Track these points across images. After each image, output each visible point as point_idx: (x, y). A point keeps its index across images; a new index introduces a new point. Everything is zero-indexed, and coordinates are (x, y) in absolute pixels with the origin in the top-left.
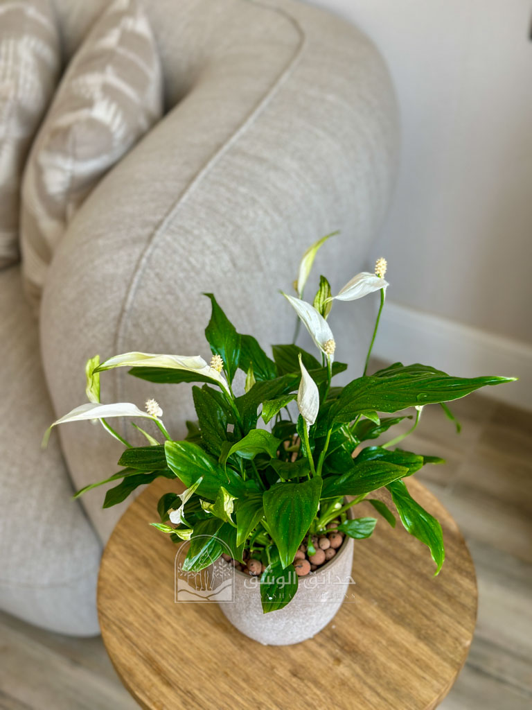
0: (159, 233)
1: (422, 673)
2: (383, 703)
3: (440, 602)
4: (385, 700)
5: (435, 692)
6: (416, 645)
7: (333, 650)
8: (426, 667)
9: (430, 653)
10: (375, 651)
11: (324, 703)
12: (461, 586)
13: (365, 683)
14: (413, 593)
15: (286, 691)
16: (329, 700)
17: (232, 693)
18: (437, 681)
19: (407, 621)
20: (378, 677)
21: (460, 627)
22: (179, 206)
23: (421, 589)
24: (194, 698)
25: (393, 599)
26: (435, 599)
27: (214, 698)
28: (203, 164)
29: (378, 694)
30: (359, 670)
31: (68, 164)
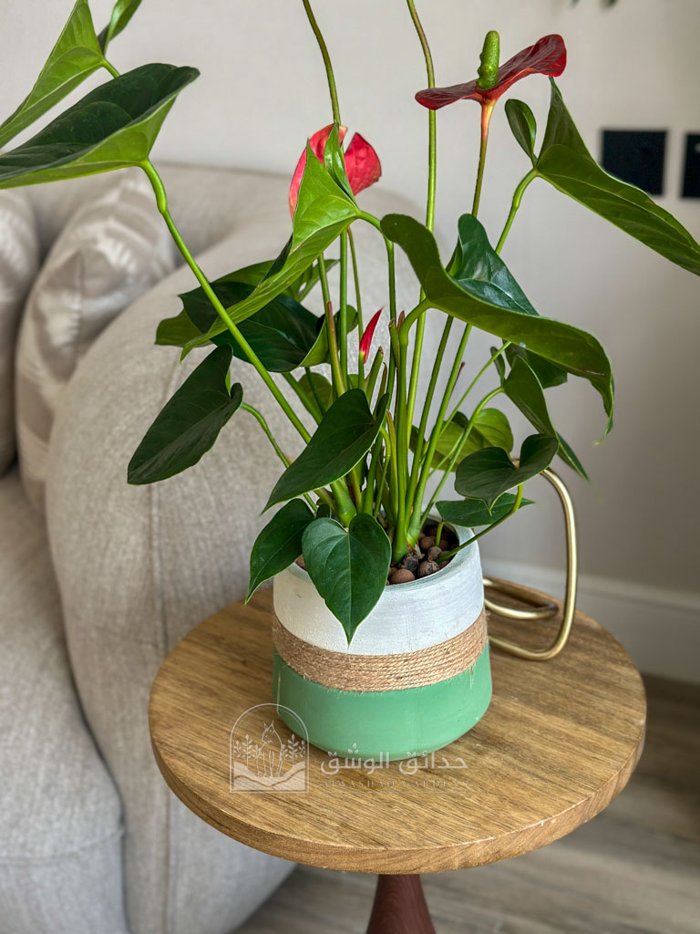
2: (549, 785)
4: (553, 783)
5: (612, 768)
6: (577, 730)
7: (473, 745)
9: (598, 736)
10: (527, 740)
11: (474, 793)
12: (618, 673)
13: (520, 769)
16: (479, 790)
17: (351, 797)
19: (560, 710)
20: (537, 763)
21: (627, 709)
23: (569, 681)
24: (300, 806)
25: (537, 693)
26: (589, 688)
27: (328, 803)
29: (542, 779)
30: (511, 759)
31: (76, 304)
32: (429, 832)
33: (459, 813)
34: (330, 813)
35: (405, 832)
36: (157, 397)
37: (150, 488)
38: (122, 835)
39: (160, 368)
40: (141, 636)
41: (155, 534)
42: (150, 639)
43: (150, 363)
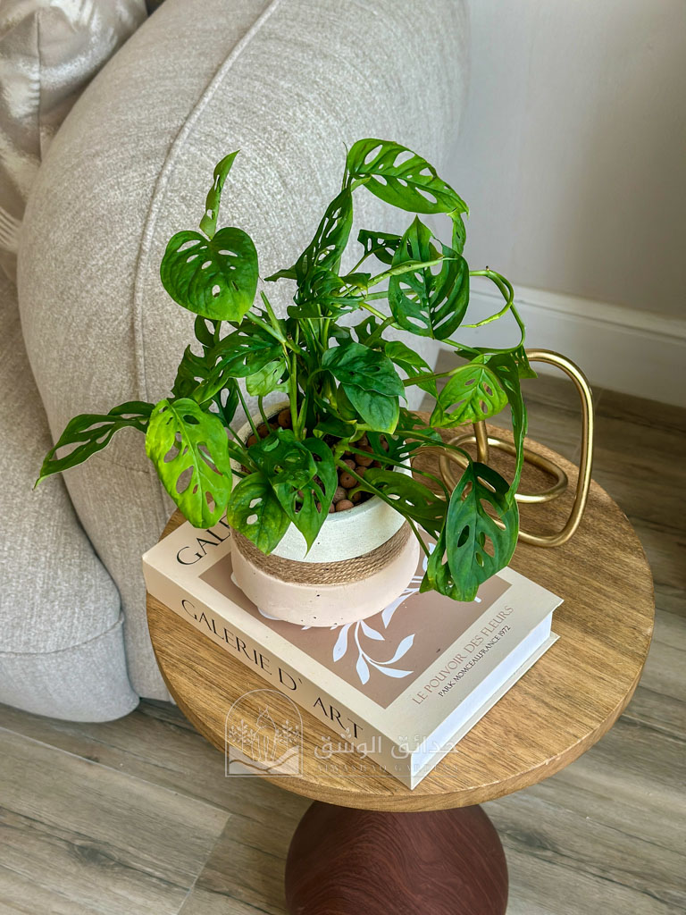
0: (179, 143)
1: (598, 673)
2: (554, 714)
3: (605, 588)
4: (559, 710)
5: (619, 692)
6: (584, 641)
8: (602, 666)
12: (627, 565)
13: (526, 692)
14: (568, 580)
21: (635, 613)
22: (202, 107)
23: (576, 574)
26: (596, 584)
28: (228, 54)
31: (34, 73)
36: (135, 231)
37: (132, 329)
38: (123, 625)
39: (138, 195)
40: (132, 463)
41: (141, 374)
42: (141, 467)
43: (124, 187)
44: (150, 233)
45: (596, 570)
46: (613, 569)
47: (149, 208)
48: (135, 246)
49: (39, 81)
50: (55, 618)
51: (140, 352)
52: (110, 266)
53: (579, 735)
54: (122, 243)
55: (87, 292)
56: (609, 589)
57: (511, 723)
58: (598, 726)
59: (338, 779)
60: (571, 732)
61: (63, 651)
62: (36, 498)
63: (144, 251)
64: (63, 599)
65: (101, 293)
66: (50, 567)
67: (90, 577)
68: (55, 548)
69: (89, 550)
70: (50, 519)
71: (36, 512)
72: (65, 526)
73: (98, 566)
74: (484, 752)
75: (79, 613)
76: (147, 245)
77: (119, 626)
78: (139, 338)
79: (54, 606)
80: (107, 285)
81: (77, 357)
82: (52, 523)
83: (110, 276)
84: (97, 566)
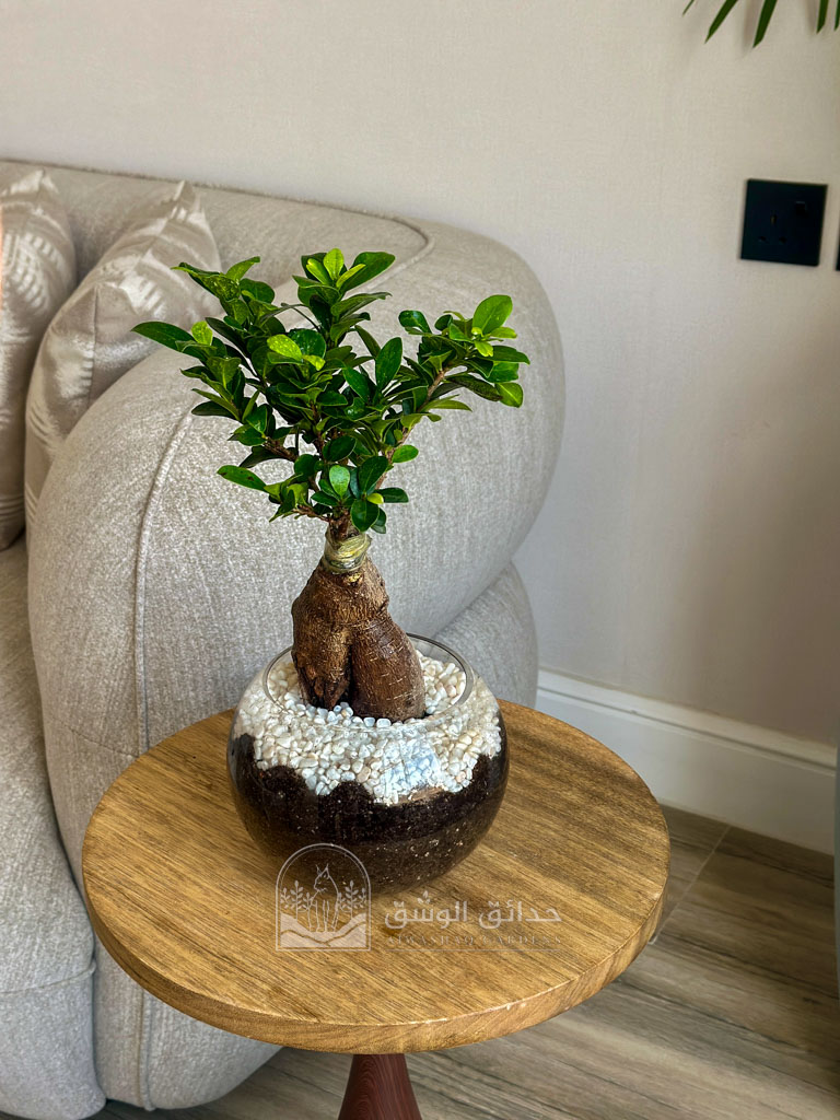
1: (587, 929)
2: (527, 962)
3: (614, 853)
6: (577, 899)
8: (594, 923)
11: (438, 964)
12: (644, 835)
14: (572, 844)
15: (378, 952)
18: (611, 936)
19: (563, 873)
21: (643, 879)
23: (583, 839)
24: (232, 962)
25: (542, 851)
26: (603, 849)
29: (522, 954)
31: (88, 350)
32: (374, 1006)
33: (413, 986)
34: (264, 973)
35: (345, 1003)
36: (151, 467)
37: (135, 573)
38: (93, 974)
39: (159, 433)
40: (120, 743)
41: (139, 627)
42: (130, 750)
43: (147, 426)
44: (166, 468)
45: (607, 837)
46: (628, 838)
47: (168, 445)
48: (148, 483)
49: (92, 360)
50: (11, 947)
51: (140, 600)
52: (120, 504)
53: (552, 983)
54: (136, 479)
55: (94, 532)
56: (616, 855)
57: (475, 966)
58: (577, 977)
59: (259, 1003)
60: (543, 979)
61: (15, 992)
62: (14, 800)
63: (157, 486)
64: (24, 923)
65: (108, 533)
66: (14, 881)
67: (60, 902)
68: (25, 859)
69: (66, 871)
70: (25, 825)
71: (10, 814)
72: (43, 837)
73: (73, 891)
74: (435, 990)
75: (41, 947)
76: (161, 480)
77: (87, 975)
78: (141, 582)
79: (11, 931)
80: (115, 524)
81: (75, 608)
82: (27, 830)
83: (119, 514)
84: (71, 892)
